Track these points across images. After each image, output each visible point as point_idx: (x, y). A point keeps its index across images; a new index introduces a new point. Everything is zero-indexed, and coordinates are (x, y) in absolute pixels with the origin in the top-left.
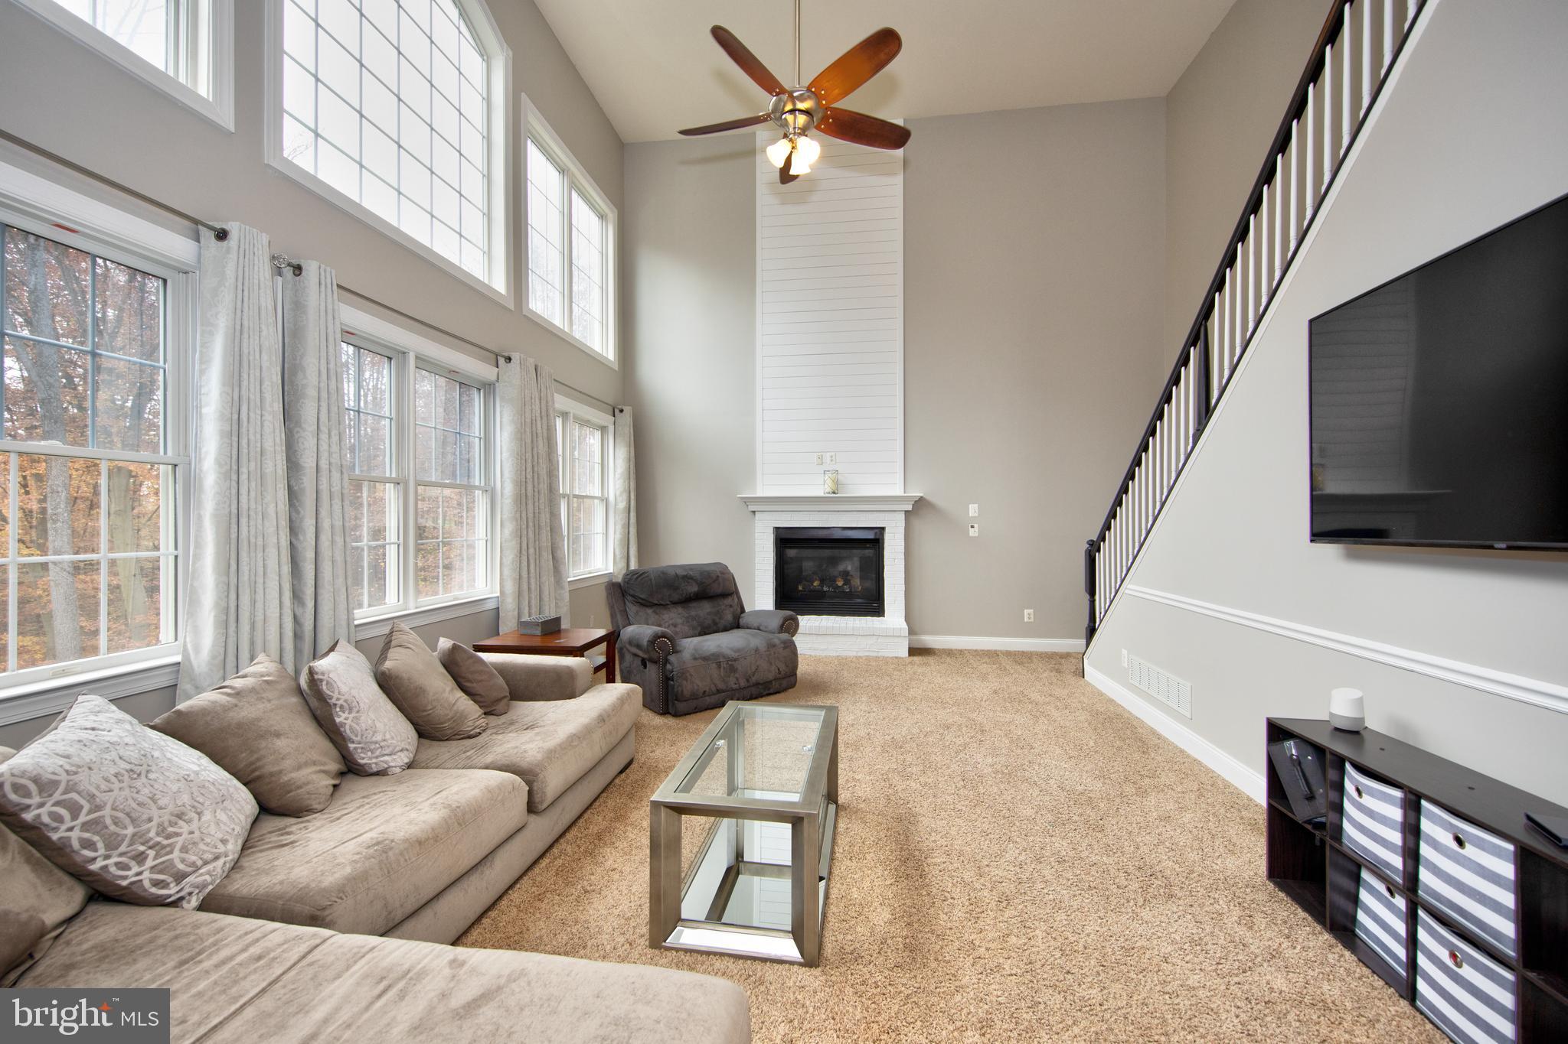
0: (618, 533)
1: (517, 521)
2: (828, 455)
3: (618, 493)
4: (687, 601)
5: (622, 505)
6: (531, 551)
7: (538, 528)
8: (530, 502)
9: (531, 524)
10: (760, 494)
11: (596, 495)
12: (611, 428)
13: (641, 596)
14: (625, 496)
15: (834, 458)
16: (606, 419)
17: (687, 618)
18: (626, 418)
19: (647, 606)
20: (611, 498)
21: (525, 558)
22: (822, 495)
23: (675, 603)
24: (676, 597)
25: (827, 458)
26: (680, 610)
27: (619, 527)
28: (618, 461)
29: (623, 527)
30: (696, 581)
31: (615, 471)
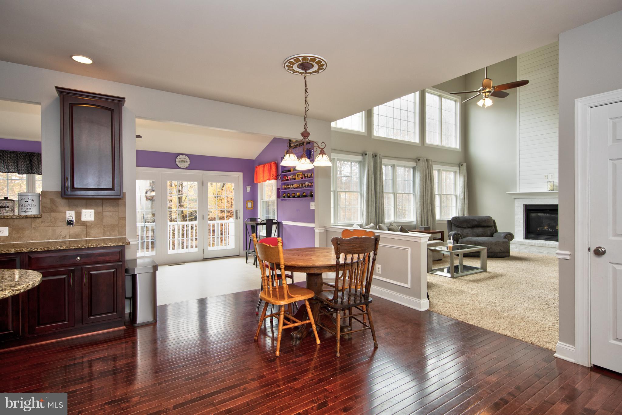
0: (460, 206)
1: (421, 202)
2: (550, 175)
3: (460, 193)
4: (473, 227)
5: (462, 197)
6: (425, 210)
7: (427, 204)
8: (425, 197)
9: (425, 203)
10: (518, 192)
11: (453, 194)
12: (458, 171)
13: (457, 224)
14: (463, 194)
15: (553, 176)
16: (457, 169)
17: (472, 232)
18: (464, 167)
19: (459, 227)
20: (458, 195)
21: (423, 212)
22: (546, 191)
23: (469, 227)
24: (469, 225)
25: (550, 176)
26: (470, 229)
27: (460, 205)
28: (461, 181)
29: (462, 204)
30: (476, 221)
31: (459, 186)
